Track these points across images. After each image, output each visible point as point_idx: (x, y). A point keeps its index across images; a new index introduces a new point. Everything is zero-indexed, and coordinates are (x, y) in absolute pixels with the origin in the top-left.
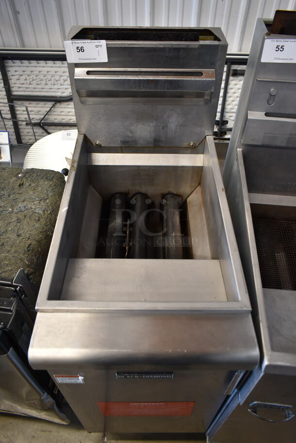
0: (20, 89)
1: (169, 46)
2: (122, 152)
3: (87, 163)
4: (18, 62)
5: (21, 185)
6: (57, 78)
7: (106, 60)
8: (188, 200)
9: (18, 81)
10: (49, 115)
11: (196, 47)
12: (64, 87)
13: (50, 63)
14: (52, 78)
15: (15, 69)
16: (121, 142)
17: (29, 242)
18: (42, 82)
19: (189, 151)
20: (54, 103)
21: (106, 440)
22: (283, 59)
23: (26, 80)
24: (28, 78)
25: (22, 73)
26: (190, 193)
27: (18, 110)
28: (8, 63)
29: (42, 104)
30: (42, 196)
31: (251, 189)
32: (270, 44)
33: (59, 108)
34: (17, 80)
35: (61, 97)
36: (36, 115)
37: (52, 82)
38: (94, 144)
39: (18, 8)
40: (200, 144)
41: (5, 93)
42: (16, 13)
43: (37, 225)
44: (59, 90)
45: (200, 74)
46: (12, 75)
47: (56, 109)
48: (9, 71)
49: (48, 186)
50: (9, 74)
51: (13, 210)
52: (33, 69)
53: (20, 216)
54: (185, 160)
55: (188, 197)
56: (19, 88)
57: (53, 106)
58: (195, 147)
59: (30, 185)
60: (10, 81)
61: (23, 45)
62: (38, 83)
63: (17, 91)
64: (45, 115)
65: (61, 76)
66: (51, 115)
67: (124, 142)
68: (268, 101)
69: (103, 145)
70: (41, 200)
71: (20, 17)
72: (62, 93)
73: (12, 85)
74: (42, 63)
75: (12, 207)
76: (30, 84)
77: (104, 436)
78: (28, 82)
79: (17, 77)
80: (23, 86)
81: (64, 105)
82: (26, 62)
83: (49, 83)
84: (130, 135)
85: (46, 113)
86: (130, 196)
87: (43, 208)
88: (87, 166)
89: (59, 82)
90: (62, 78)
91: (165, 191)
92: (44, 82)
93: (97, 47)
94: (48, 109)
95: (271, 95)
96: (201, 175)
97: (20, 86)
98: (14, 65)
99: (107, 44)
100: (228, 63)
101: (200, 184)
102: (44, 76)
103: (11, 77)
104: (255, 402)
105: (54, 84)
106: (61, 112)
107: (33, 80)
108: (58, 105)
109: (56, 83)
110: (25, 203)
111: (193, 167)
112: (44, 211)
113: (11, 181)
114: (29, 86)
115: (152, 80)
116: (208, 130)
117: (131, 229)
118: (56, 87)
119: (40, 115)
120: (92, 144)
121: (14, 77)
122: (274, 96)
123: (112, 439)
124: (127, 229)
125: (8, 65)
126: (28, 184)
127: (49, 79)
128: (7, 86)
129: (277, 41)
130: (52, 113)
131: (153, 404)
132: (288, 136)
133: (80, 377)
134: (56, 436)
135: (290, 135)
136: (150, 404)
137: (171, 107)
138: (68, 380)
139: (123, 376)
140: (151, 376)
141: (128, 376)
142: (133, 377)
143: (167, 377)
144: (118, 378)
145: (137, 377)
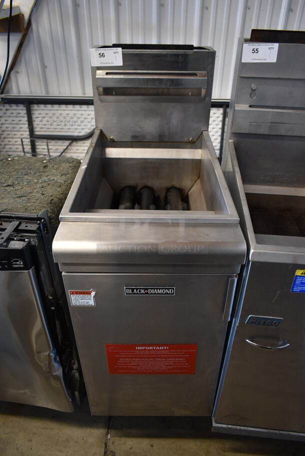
0: (42, 130)
1: (170, 53)
2: (132, 147)
3: (102, 156)
4: (42, 106)
5: (45, 167)
6: (75, 119)
7: (121, 64)
8: (189, 193)
9: (41, 123)
10: (66, 153)
11: (191, 53)
12: (81, 127)
13: (70, 107)
14: (71, 120)
15: (39, 112)
16: (131, 136)
17: (52, 198)
18: (61, 123)
19: (189, 146)
20: (70, 141)
21: (109, 437)
22: (259, 59)
23: (48, 121)
24: (49, 120)
25: (45, 115)
26: (190, 186)
27: (38, 149)
28: (33, 107)
29: (60, 142)
30: (63, 173)
31: (245, 181)
32: (248, 48)
33: (76, 146)
34: (40, 121)
35: (77, 136)
36: (55, 152)
37: (71, 123)
38: (108, 139)
39: (46, 64)
40: (198, 138)
41: (28, 133)
42: (44, 67)
43: (59, 189)
44: (76, 130)
45: (195, 75)
46: (37, 118)
47: (72, 148)
48: (34, 114)
49: (69, 166)
50: (34, 116)
51: (38, 181)
52: (55, 112)
53: (44, 184)
54: (185, 154)
55: (189, 191)
56: (41, 128)
57: (70, 144)
58: (193, 143)
59: (53, 166)
60: (34, 123)
61: (47, 92)
62: (59, 124)
63: (39, 131)
64: (62, 153)
65: (79, 118)
66: (69, 153)
67: (133, 137)
68: (250, 95)
69: (116, 140)
70: (62, 175)
71: (47, 70)
72: (80, 132)
73: (35, 125)
74: (63, 107)
75: (38, 180)
76: (51, 125)
77: (107, 434)
78: (50, 123)
79: (40, 119)
80: (45, 126)
81: (80, 143)
82: (49, 106)
83: (68, 124)
84: (139, 130)
85: (62, 151)
86: (138, 189)
88: (102, 158)
89: (76, 123)
90: (79, 120)
91: (169, 185)
92: (63, 123)
93: (115, 53)
94: (65, 147)
95: (252, 90)
96: (200, 168)
97: (42, 126)
98: (39, 108)
99: (122, 51)
100: (224, 106)
101: (199, 177)
102: (64, 118)
103: (35, 119)
104: (250, 316)
105: (72, 125)
106: (77, 150)
107: (54, 122)
108: (74, 143)
109: (74, 124)
110: (49, 177)
111: (193, 160)
112: (65, 181)
113: (37, 165)
114: (50, 127)
115: (157, 79)
116: (204, 126)
118: (74, 127)
119: (57, 152)
120: (107, 138)
121: (38, 119)
122: (255, 90)
123: (116, 437)
125: (33, 108)
126: (51, 166)
127: (68, 120)
128: (31, 127)
129: (252, 45)
130: (68, 151)
131: (158, 348)
132: (270, 124)
133: (92, 293)
134: (58, 433)
135: (271, 123)
136: (155, 348)
137: (173, 104)
138: (81, 301)
139: (131, 290)
140: (156, 290)
141: (135, 290)
142: (140, 291)
143: (169, 292)
144: (126, 294)
145: (142, 291)
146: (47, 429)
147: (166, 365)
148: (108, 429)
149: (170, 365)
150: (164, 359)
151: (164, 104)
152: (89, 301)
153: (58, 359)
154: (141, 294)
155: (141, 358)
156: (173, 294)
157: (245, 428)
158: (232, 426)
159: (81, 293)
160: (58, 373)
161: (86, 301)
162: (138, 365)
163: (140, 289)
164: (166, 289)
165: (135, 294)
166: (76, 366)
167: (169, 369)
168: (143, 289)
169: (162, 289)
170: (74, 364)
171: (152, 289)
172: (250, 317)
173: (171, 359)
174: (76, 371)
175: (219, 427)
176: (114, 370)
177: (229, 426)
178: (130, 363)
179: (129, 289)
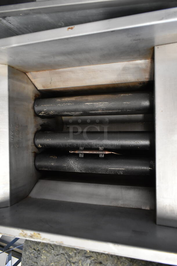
8: (39, 88)
30: (64, 260)
49: (48, 255)
55: (36, 88)
70: (70, 262)
87: (83, 258)
96: (17, 69)
101: (25, 73)
112: (87, 257)
117: (81, 148)
124: (82, 154)
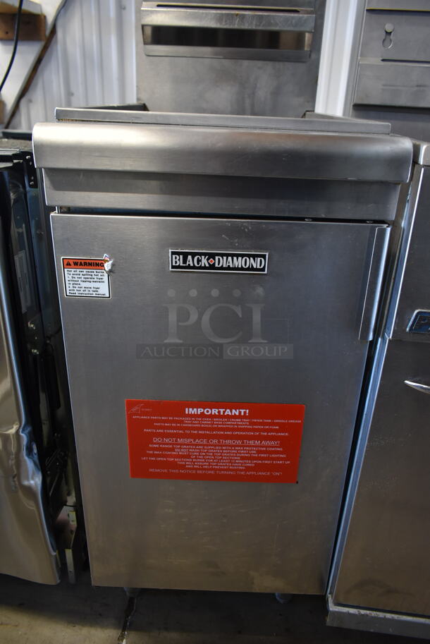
42: (69, 95)
45: (296, 11)
68: (383, 41)
95: (386, 32)
104: (416, 312)
115: (237, 14)
122: (390, 33)
131: (228, 412)
132: (416, 89)
133: (106, 265)
134: (26, 634)
135: (417, 86)
136: (222, 410)
137: (260, 63)
138: (83, 285)
139: (181, 256)
140: (230, 258)
141: (190, 257)
142: (199, 261)
143: (256, 264)
144: (173, 267)
145: (204, 262)
146: (7, 624)
147: (242, 458)
148: (124, 630)
149: (251, 458)
150: (239, 442)
151: (246, 63)
152: (98, 285)
153: (35, 451)
154: (201, 268)
155: (195, 437)
156: (263, 269)
157: (393, 615)
158: (368, 612)
159: (85, 264)
160: (32, 482)
161: (92, 285)
162: (188, 456)
163: (201, 254)
164: (249, 256)
165: (189, 267)
166: (71, 500)
167: (248, 469)
168: (205, 254)
169: (242, 256)
170: (69, 494)
171: (222, 255)
172: (418, 313)
173: (252, 442)
174: (72, 509)
175: (343, 613)
176: (140, 468)
177: (363, 612)
178: (173, 450)
179: (179, 254)
